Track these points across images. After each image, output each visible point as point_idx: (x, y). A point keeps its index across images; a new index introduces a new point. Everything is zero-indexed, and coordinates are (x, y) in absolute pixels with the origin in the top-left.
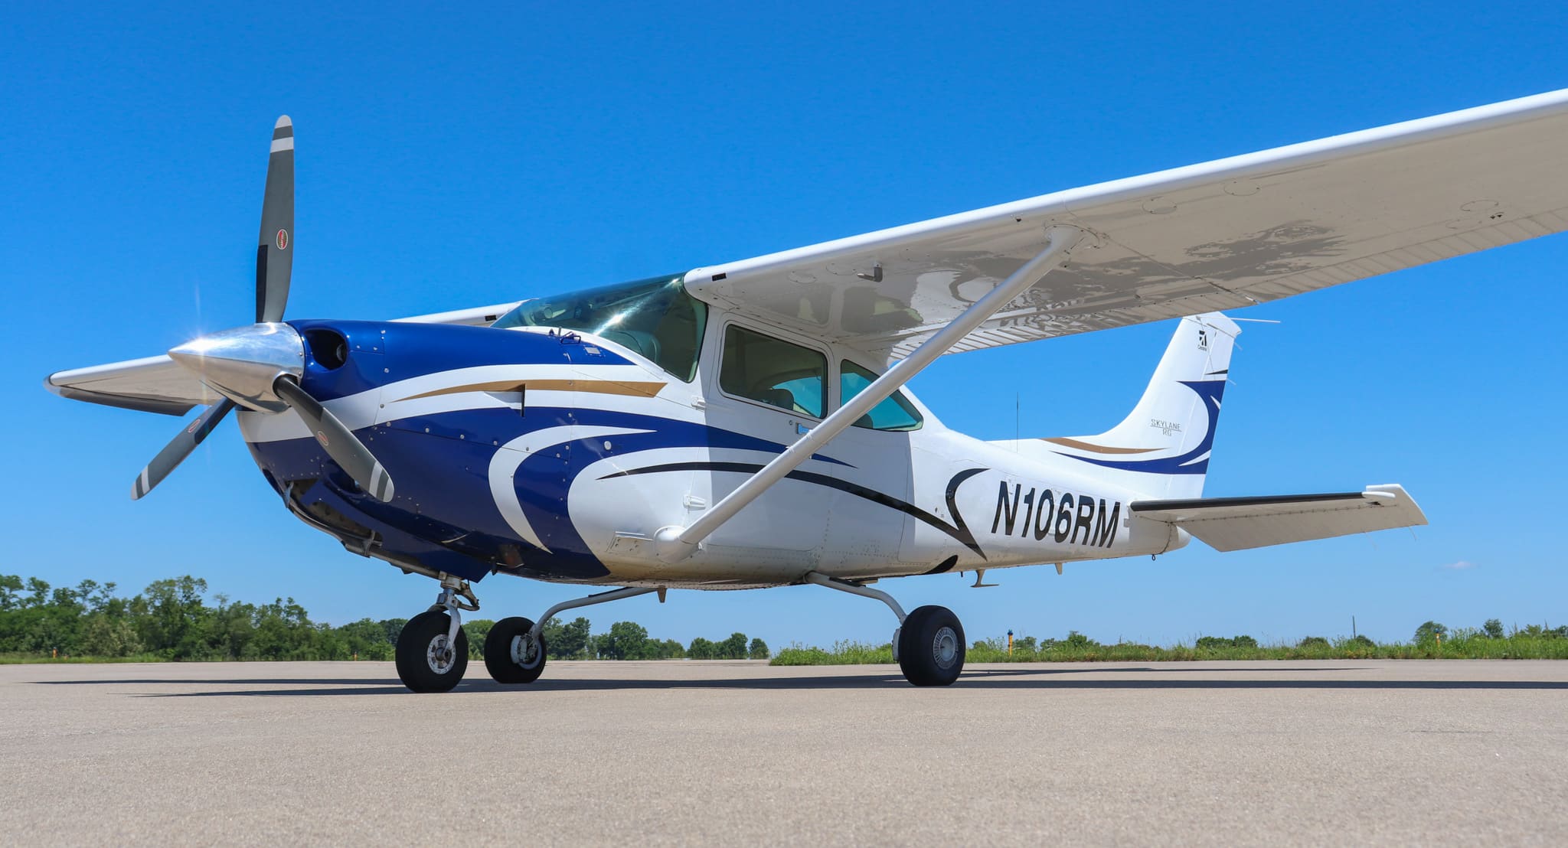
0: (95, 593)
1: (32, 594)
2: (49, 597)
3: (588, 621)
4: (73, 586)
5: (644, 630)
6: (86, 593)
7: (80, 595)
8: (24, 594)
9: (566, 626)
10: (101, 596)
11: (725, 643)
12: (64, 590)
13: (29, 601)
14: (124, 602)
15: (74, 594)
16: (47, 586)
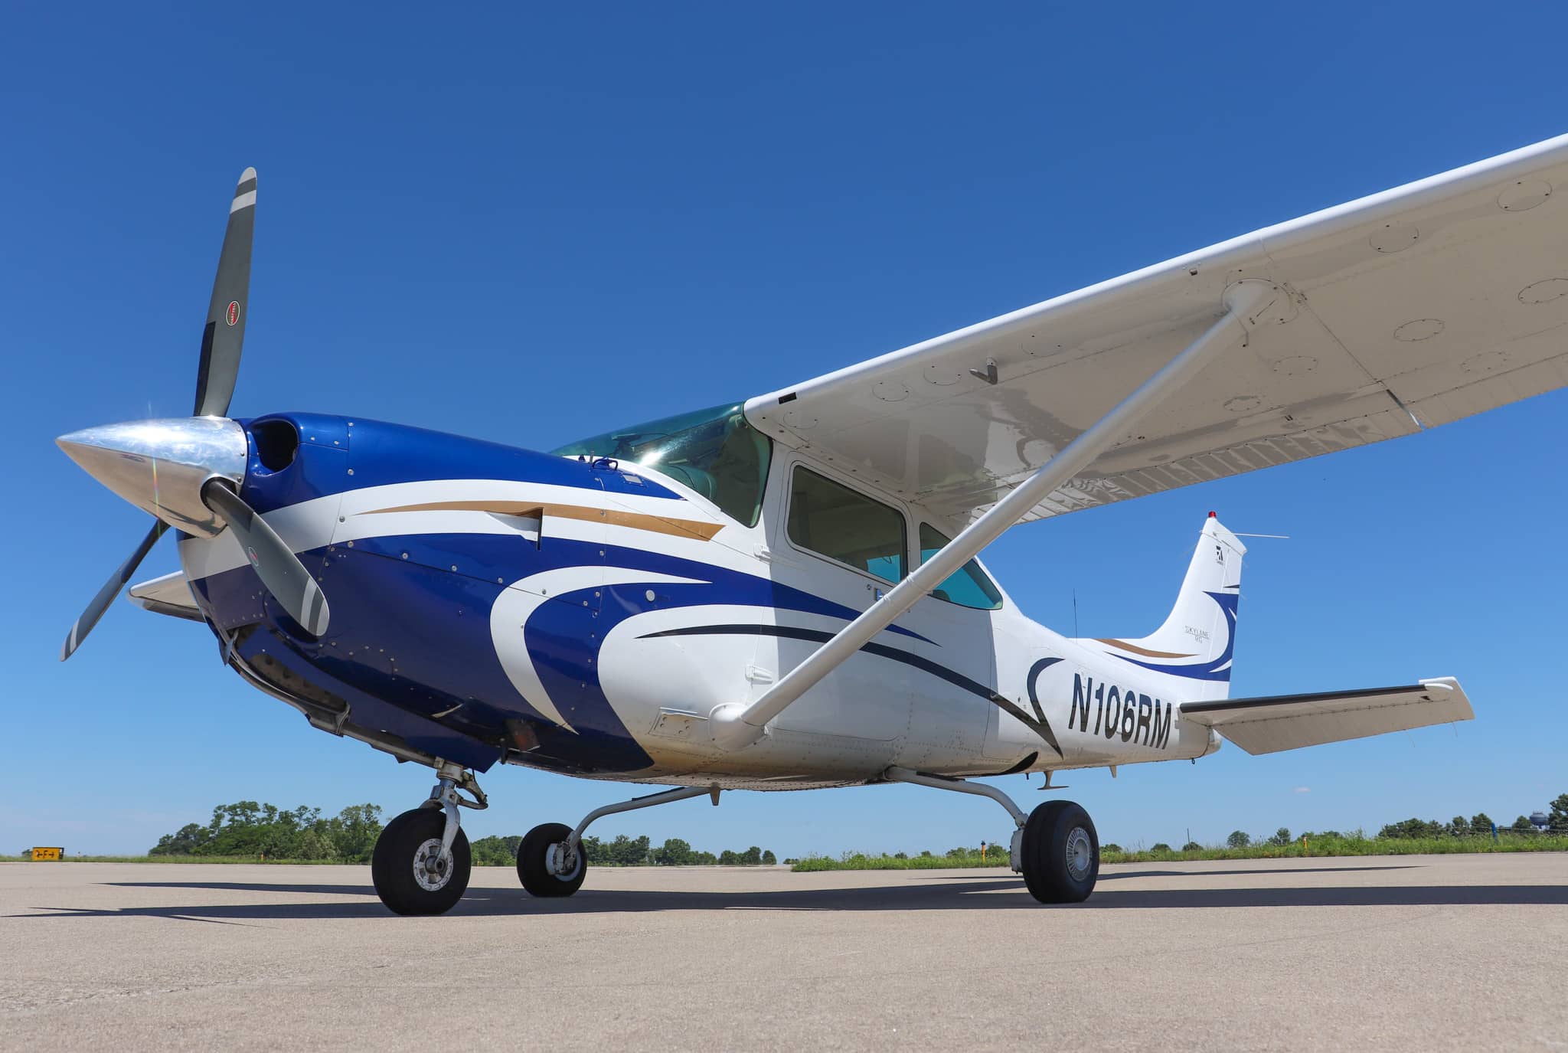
0: (307, 815)
1: (265, 815)
2: (276, 817)
3: (648, 839)
4: (293, 809)
5: (687, 845)
6: (301, 815)
7: (297, 816)
8: (260, 815)
9: (633, 842)
10: (311, 817)
11: (745, 854)
12: (286, 813)
13: (263, 819)
14: (326, 821)
15: (293, 816)
16: (276, 810)
